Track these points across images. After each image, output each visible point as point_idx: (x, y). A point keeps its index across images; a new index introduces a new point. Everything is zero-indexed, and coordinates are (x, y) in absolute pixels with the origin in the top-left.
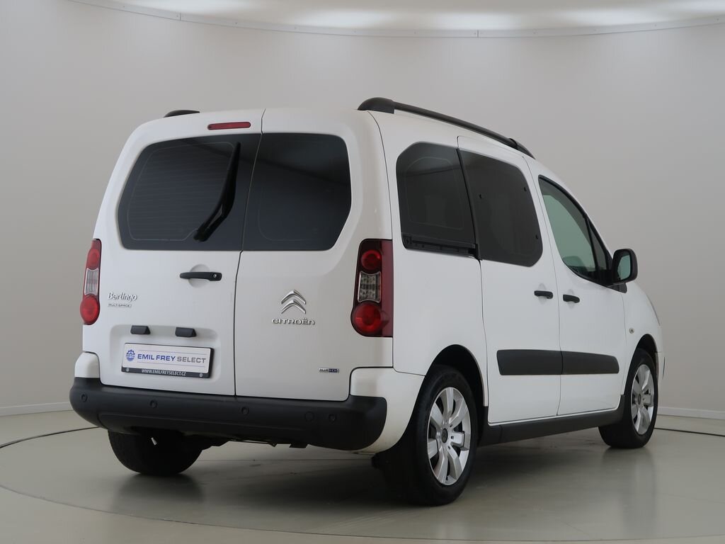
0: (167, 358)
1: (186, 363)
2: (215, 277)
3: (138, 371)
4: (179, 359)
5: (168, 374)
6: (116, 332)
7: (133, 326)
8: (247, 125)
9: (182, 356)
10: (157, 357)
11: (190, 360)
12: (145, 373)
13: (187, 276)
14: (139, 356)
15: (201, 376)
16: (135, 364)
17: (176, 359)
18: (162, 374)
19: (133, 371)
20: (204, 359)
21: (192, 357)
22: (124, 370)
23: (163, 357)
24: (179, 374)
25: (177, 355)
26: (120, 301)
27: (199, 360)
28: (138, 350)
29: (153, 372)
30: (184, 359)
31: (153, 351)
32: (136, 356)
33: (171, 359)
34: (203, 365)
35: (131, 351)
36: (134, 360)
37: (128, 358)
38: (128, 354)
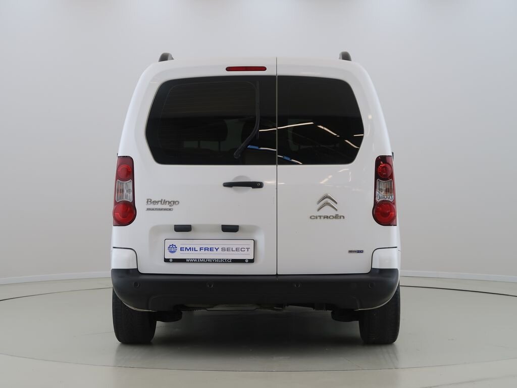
0: (211, 249)
1: (231, 252)
2: (257, 185)
3: (183, 261)
4: (223, 249)
5: (213, 261)
6: (156, 230)
7: (175, 226)
8: (264, 69)
9: (226, 247)
10: (201, 249)
11: (234, 249)
12: (190, 262)
13: (229, 185)
14: (181, 249)
15: (246, 261)
16: (178, 255)
17: (220, 250)
18: (207, 262)
19: (175, 261)
20: (248, 249)
21: (236, 247)
22: (167, 260)
23: (206, 249)
24: (225, 261)
25: (220, 247)
26: (159, 206)
27: (242, 249)
28: (179, 244)
29: (198, 261)
30: (228, 249)
31: (197, 244)
32: (179, 249)
33: (215, 249)
34: (248, 253)
35: (173, 245)
36: (176, 252)
37: (170, 251)
38: (169, 247)
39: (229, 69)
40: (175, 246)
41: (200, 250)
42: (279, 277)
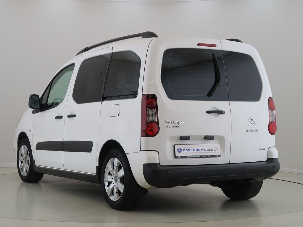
0: (199, 150)
1: (209, 151)
3: (185, 157)
4: (205, 150)
5: (201, 157)
7: (181, 136)
8: (215, 46)
9: (206, 148)
11: (211, 150)
12: (189, 158)
14: (184, 150)
15: (217, 156)
16: (183, 154)
17: (203, 150)
18: (198, 157)
20: (217, 149)
21: (212, 147)
22: (176, 157)
23: (197, 150)
24: (207, 157)
25: (204, 148)
27: (215, 150)
29: (193, 157)
30: (208, 150)
31: (192, 147)
32: (182, 150)
33: (201, 150)
34: (217, 151)
35: (179, 148)
36: (181, 152)
37: (178, 152)
38: (177, 149)
39: (198, 45)
40: (180, 148)
41: (194, 150)
42: (230, 165)
